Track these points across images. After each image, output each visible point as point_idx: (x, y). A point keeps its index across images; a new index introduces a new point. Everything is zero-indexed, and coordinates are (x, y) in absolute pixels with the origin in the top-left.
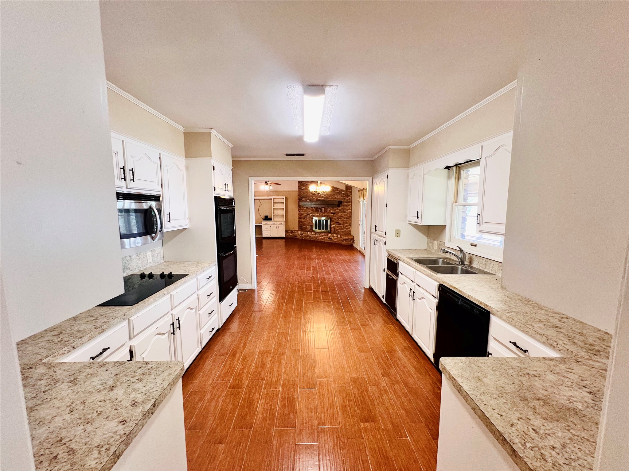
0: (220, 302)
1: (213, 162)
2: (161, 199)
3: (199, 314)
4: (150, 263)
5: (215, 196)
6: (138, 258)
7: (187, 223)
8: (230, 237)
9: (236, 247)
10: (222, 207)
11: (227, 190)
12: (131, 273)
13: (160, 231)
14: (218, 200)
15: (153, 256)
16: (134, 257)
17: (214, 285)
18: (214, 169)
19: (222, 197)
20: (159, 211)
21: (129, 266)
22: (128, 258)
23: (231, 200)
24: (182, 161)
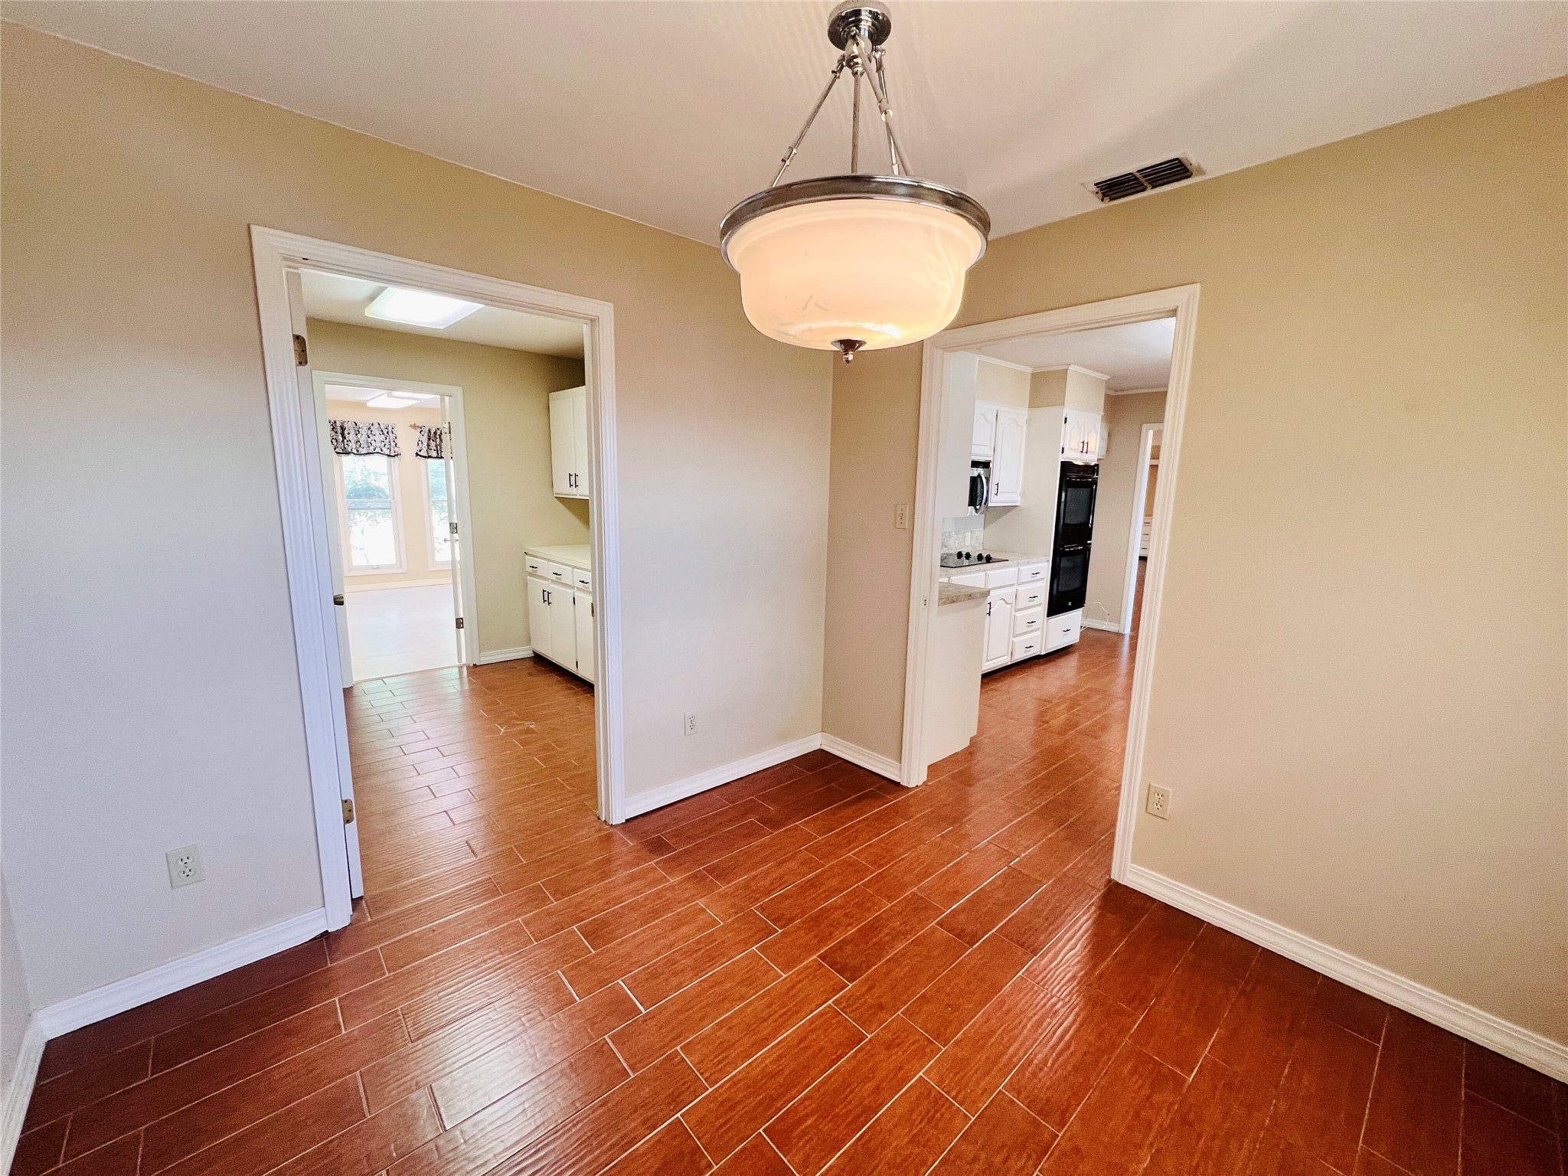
0: (1048, 616)
1: (1066, 411)
2: (991, 465)
3: (1013, 641)
4: (968, 546)
5: (1062, 462)
6: (956, 536)
7: (1019, 499)
8: (1082, 524)
9: (1090, 544)
10: (1073, 477)
11: (1085, 450)
12: (947, 552)
13: (985, 504)
14: (1066, 467)
15: (971, 538)
16: (952, 534)
17: (1042, 588)
18: (1066, 422)
19: (1075, 463)
20: (988, 479)
21: (947, 544)
22: (948, 534)
23: (1093, 469)
24: (1024, 413)
